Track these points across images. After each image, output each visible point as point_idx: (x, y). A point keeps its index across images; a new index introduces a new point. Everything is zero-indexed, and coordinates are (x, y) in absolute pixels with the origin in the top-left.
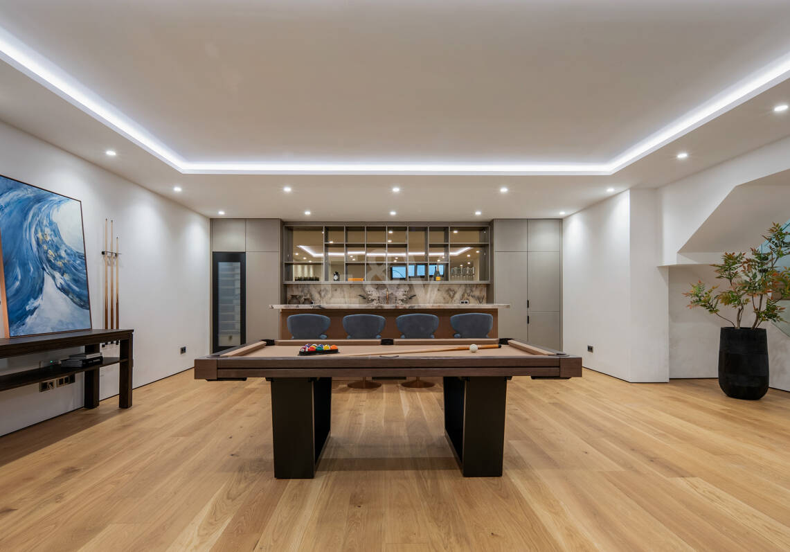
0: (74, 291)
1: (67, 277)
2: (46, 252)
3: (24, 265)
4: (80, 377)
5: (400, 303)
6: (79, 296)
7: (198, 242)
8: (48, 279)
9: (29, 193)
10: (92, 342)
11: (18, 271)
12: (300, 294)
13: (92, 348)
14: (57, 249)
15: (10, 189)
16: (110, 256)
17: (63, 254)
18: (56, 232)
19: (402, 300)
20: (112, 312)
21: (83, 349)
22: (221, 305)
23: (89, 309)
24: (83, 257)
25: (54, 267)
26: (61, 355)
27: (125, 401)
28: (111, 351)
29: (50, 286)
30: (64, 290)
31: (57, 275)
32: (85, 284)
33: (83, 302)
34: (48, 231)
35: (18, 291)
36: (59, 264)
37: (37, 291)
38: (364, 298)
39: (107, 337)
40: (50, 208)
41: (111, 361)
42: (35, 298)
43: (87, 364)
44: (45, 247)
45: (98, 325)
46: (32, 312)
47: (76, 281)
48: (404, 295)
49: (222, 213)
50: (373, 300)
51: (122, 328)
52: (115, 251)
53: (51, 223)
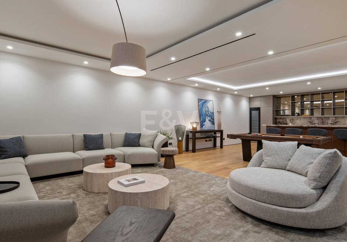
0: (211, 121)
1: (210, 118)
2: (206, 113)
3: (203, 116)
4: (213, 139)
5: (330, 125)
6: (212, 122)
7: (245, 105)
8: (207, 118)
9: (203, 101)
10: (215, 132)
11: (202, 117)
12: (282, 121)
13: (215, 133)
14: (208, 112)
15: (201, 101)
16: (219, 112)
17: (209, 113)
18: (208, 108)
19: (331, 124)
20: (219, 125)
21: (213, 133)
22: (252, 125)
23: (214, 125)
24: (213, 113)
25: (208, 116)
26: (209, 134)
27: (221, 147)
28: (218, 135)
29: (207, 120)
30: (210, 121)
31: (208, 117)
32: (213, 119)
33: (213, 123)
34: (207, 108)
35: (202, 121)
36: (209, 115)
37: (205, 121)
38: (311, 123)
39: (218, 131)
40: (207, 103)
41: (218, 137)
42: (205, 122)
43: (213, 137)
44: (206, 112)
45: (216, 129)
46: (204, 125)
47: (212, 119)
48: (332, 121)
49: (252, 96)
50: (315, 124)
51: (221, 129)
52: (220, 111)
53: (207, 106)
